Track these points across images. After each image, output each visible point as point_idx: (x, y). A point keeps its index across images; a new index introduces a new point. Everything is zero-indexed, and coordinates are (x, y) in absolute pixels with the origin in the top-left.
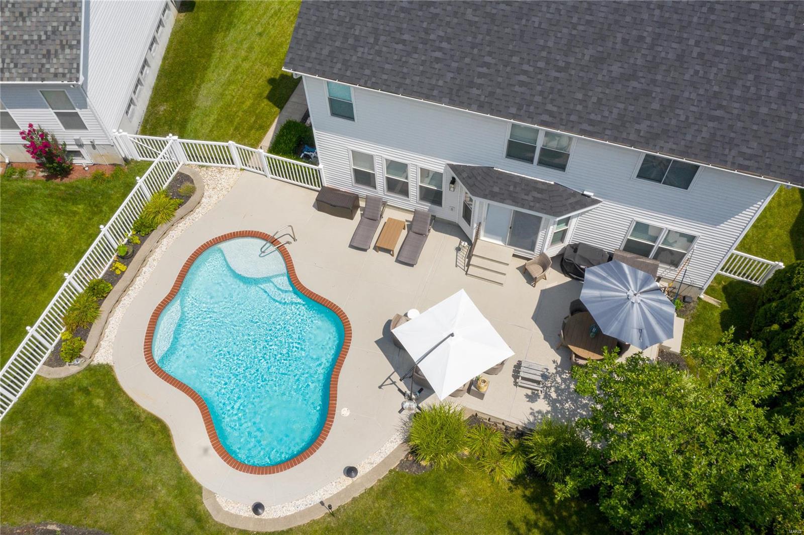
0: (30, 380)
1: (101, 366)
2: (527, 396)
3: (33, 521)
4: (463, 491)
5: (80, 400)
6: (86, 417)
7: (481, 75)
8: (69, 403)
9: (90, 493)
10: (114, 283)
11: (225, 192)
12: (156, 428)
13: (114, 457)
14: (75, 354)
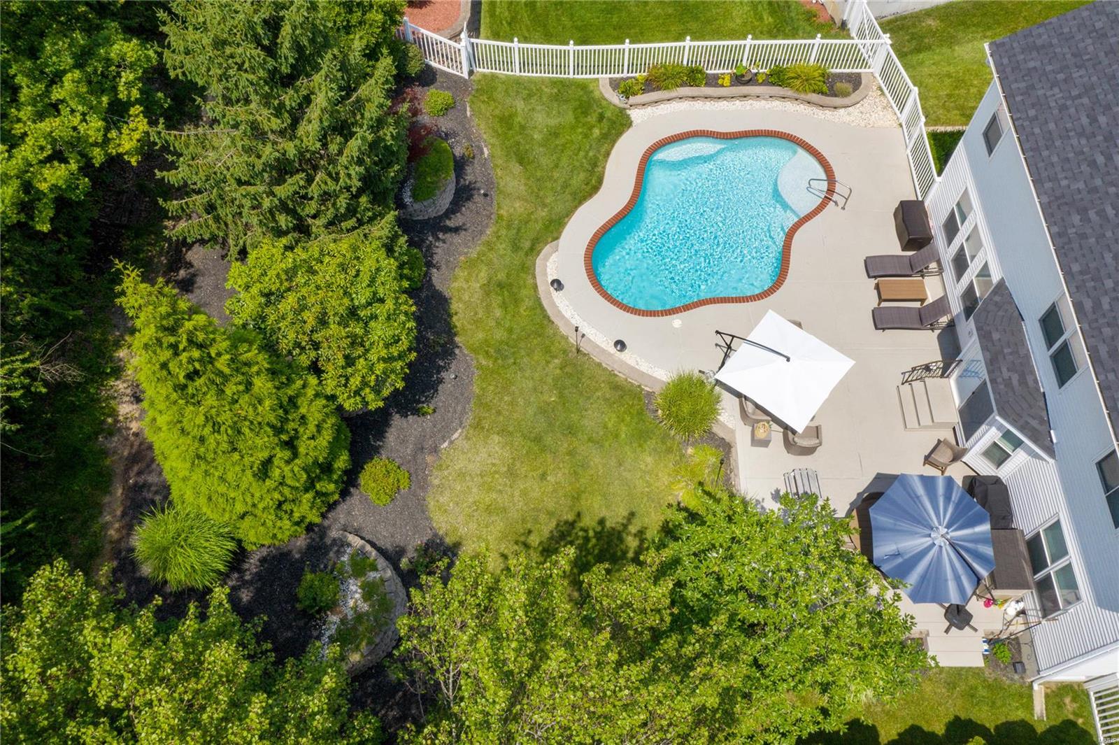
0: (592, 76)
1: (628, 117)
2: (777, 491)
3: (485, 136)
4: (649, 460)
5: (592, 119)
6: (580, 130)
8: (585, 113)
9: (521, 164)
10: (707, 85)
11: (863, 124)
12: (593, 183)
13: (557, 166)
14: (627, 92)
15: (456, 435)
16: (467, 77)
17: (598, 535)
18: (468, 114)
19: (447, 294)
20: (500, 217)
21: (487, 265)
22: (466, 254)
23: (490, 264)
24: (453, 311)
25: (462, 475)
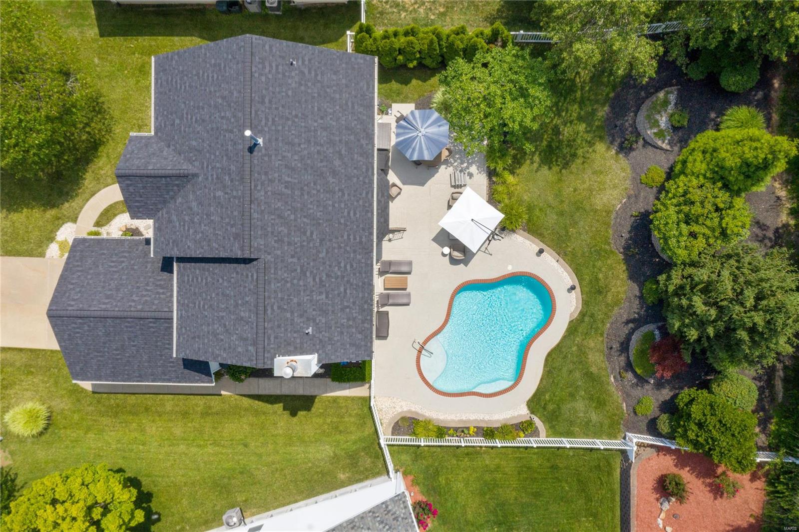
1: (529, 408)
3: (614, 390)
4: (526, 197)
5: (551, 407)
6: (558, 398)
7: (355, 239)
8: (554, 412)
9: (592, 373)
10: (482, 428)
11: (395, 400)
12: (550, 360)
14: (530, 423)
15: (619, 206)
16: (627, 433)
17: (551, 162)
18: (624, 405)
19: (629, 282)
20: (602, 335)
21: (607, 304)
22: (620, 309)
23: (607, 305)
24: (626, 272)
25: (615, 187)
